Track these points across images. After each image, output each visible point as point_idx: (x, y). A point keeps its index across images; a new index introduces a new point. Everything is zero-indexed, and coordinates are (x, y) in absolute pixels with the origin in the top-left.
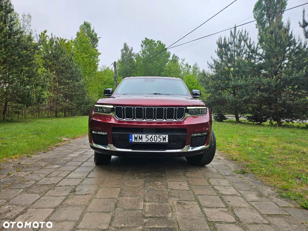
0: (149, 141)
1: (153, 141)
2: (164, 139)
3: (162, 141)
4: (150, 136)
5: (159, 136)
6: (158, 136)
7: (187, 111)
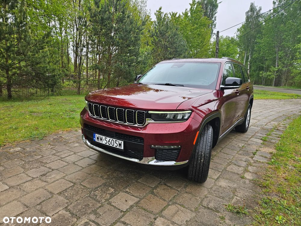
0: (107, 144)
1: (111, 145)
2: (120, 145)
3: (118, 147)
4: (108, 139)
5: (116, 141)
6: (114, 140)
7: (150, 116)
